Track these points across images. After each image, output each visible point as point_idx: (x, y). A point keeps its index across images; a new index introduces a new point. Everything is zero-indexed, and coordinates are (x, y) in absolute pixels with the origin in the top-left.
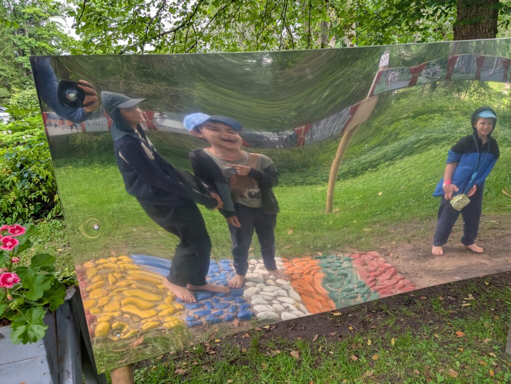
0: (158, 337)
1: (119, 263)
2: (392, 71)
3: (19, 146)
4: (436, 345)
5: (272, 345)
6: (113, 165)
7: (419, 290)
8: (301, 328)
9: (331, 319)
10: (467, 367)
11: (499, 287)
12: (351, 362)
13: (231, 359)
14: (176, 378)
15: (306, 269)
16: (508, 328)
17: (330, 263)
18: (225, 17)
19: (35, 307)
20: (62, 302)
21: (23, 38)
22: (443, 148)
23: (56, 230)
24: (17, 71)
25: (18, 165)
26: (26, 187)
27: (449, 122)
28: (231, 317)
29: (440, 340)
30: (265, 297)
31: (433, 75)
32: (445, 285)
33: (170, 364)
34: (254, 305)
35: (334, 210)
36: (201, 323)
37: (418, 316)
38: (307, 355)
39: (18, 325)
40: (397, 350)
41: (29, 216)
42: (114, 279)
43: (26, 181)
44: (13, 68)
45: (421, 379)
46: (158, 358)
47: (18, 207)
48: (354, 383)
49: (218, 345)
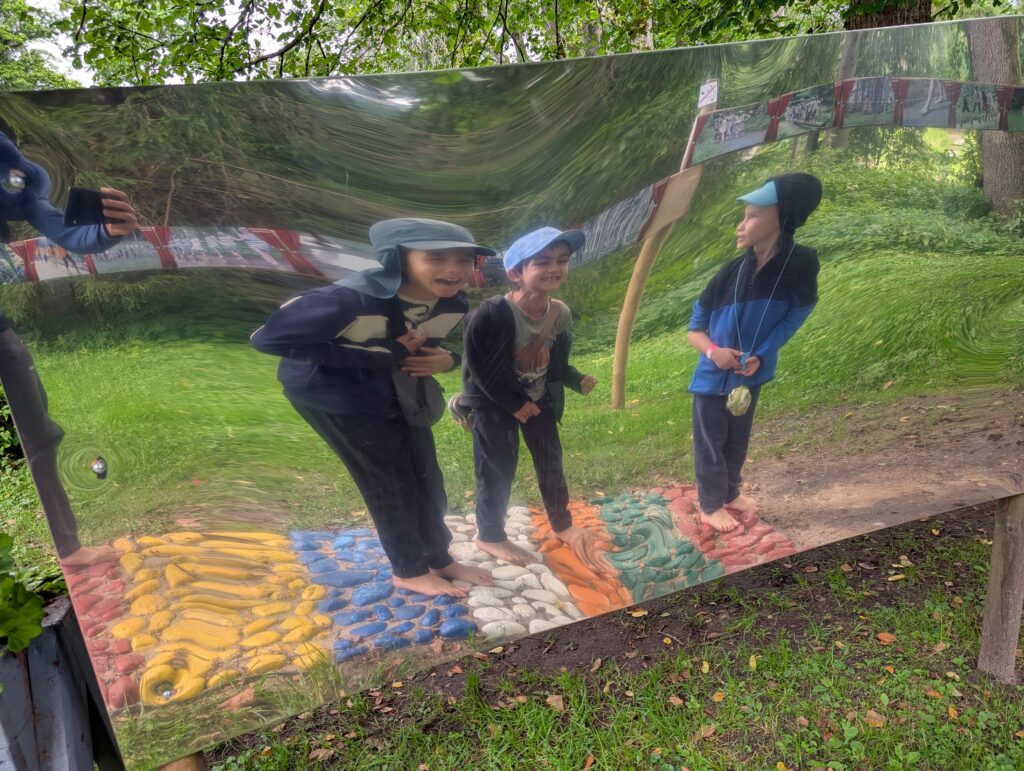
2: (728, 113)
4: (839, 664)
5: (507, 686)
7: (801, 553)
8: (566, 648)
9: (627, 624)
10: (902, 705)
11: (960, 537)
12: (670, 709)
13: (425, 722)
14: (312, 769)
16: (980, 620)
17: (619, 511)
18: (384, 20)
20: (36, 632)
22: (840, 267)
27: (849, 214)
28: (427, 634)
29: (846, 653)
30: (497, 591)
31: (807, 119)
32: (853, 540)
33: (299, 741)
34: (474, 608)
35: (628, 404)
36: (365, 651)
37: (800, 607)
38: (580, 702)
40: (761, 679)
45: (811, 736)
46: (275, 730)
48: (677, 753)
49: (399, 693)
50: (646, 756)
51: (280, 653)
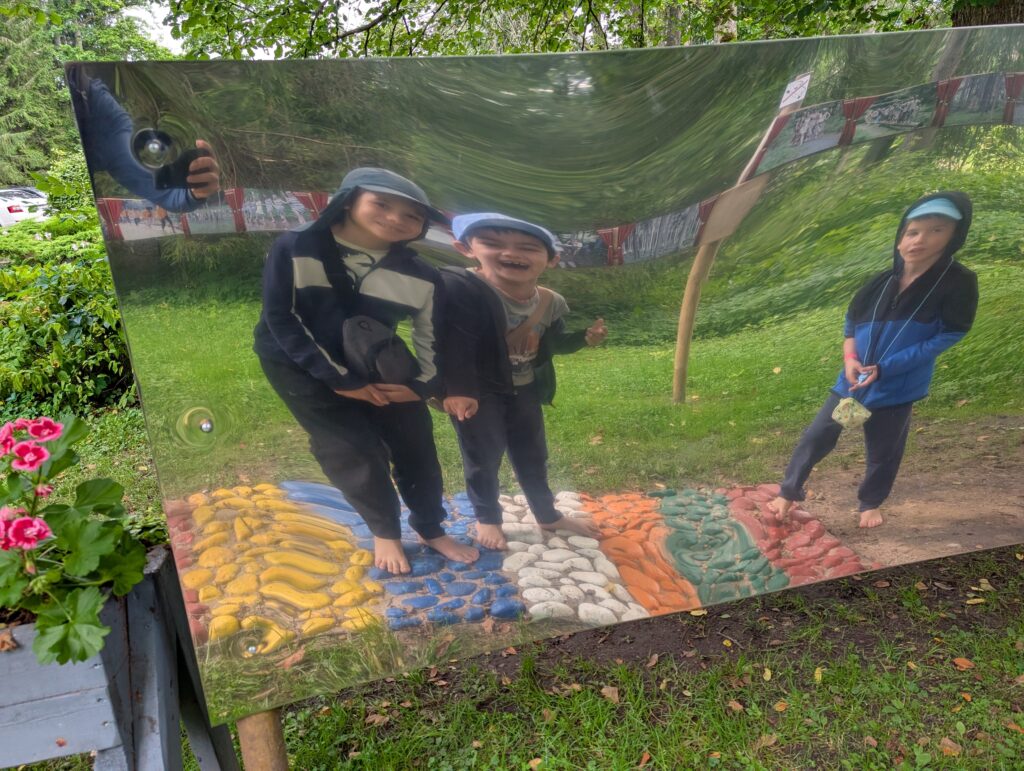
0: (332, 650)
1: (255, 497)
2: (813, 111)
3: (65, 264)
4: (911, 686)
5: (562, 673)
6: (245, 302)
8: (623, 639)
9: (686, 622)
10: (980, 735)
12: (730, 714)
13: (479, 699)
14: (367, 734)
15: (633, 518)
17: (683, 505)
19: (84, 588)
20: (138, 578)
21: (72, 50)
23: (135, 429)
24: (62, 117)
25: (63, 300)
26: (78, 343)
28: (479, 611)
29: (919, 675)
30: (546, 572)
31: (901, 119)
33: (356, 705)
34: (523, 589)
35: (688, 398)
36: (419, 624)
37: (870, 622)
38: (636, 696)
39: (50, 624)
40: (827, 693)
41: (85, 401)
42: (246, 530)
43: (79, 331)
44: (53, 112)
45: (880, 757)
47: (63, 383)
48: (736, 760)
49: (454, 668)
50: (705, 760)
51: (331, 617)
